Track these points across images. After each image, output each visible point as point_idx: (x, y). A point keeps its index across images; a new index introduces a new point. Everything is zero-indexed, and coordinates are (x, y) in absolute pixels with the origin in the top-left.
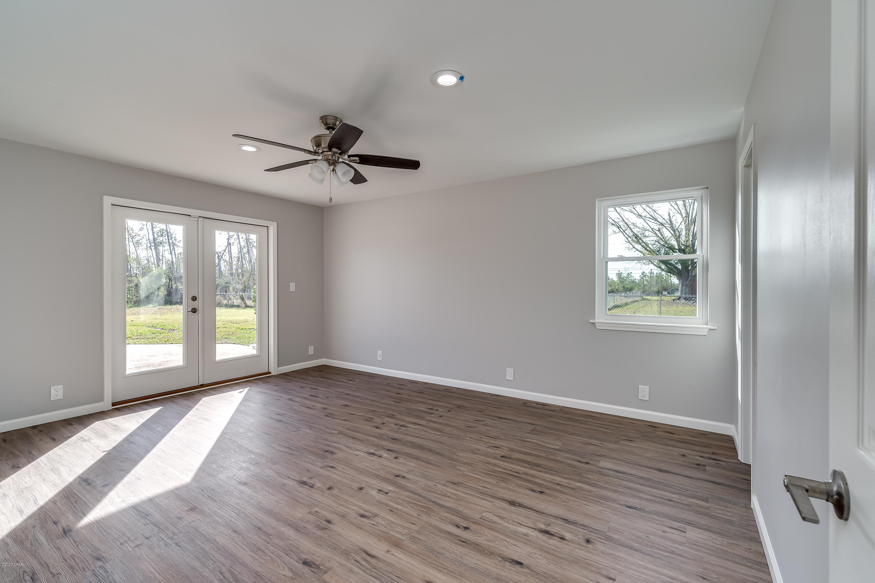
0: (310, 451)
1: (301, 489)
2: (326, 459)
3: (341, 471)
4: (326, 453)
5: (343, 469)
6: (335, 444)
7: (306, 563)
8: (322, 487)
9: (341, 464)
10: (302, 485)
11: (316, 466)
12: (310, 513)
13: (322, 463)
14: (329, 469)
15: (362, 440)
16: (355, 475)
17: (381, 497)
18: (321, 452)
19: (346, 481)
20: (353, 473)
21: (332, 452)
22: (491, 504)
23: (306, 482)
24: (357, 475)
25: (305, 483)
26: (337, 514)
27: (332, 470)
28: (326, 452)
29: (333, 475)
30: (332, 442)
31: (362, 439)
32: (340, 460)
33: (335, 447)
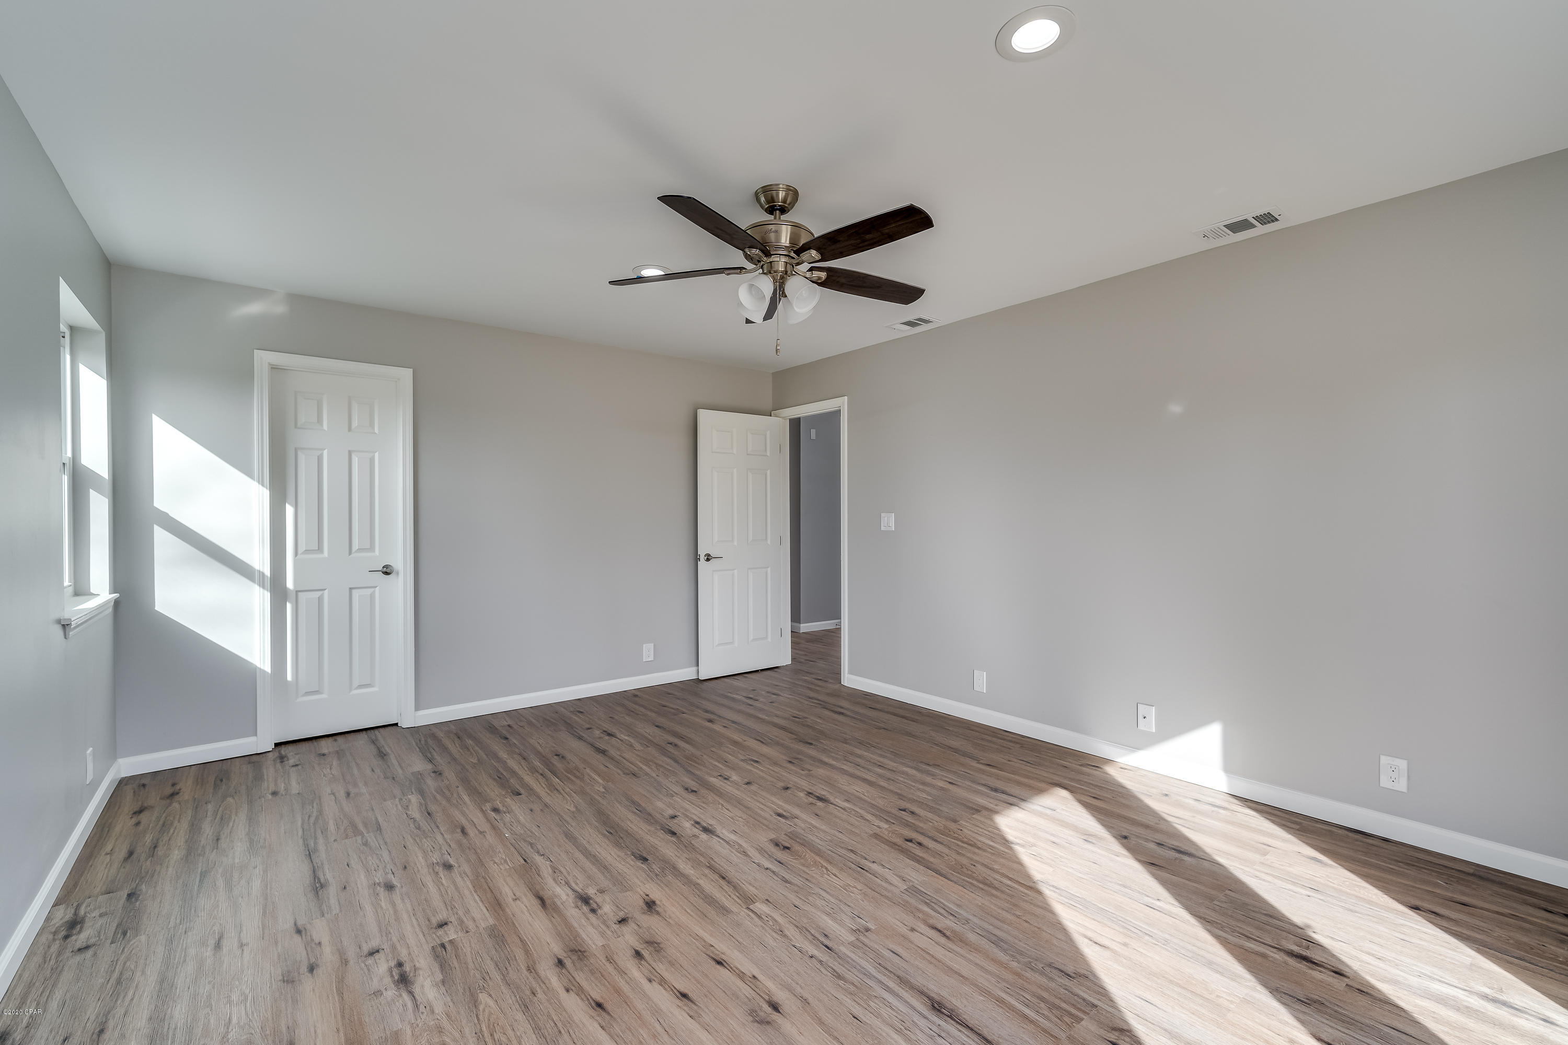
0: (819, 853)
1: (823, 793)
2: (789, 831)
3: (768, 807)
4: (789, 846)
5: (762, 810)
6: (767, 864)
7: (811, 744)
8: (796, 791)
9: (766, 819)
10: (823, 797)
11: (805, 821)
12: (809, 770)
13: (796, 825)
14: (784, 814)
15: (710, 867)
16: (749, 800)
17: (728, 772)
18: (797, 847)
19: (764, 794)
20: (751, 802)
21: (777, 845)
22: (624, 755)
23: (817, 800)
24: (747, 799)
25: (820, 799)
26: (781, 766)
27: (780, 811)
28: (788, 848)
29: (781, 803)
30: (774, 872)
31: (707, 871)
32: (766, 826)
33: (770, 856)
